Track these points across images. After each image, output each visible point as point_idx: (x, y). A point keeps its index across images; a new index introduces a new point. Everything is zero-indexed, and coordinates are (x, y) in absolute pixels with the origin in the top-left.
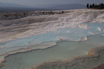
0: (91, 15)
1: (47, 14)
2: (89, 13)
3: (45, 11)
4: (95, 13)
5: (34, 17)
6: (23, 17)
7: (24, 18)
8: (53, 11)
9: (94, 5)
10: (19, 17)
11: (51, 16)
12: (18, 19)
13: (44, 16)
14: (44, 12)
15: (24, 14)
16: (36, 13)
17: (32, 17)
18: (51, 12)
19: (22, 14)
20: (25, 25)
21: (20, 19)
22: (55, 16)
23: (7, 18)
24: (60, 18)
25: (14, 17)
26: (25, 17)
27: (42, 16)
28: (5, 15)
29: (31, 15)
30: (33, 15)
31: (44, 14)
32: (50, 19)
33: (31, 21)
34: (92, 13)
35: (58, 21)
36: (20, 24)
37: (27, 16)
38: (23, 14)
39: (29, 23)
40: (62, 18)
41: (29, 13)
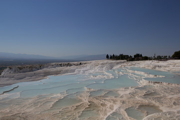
0: (107, 66)
1: (64, 66)
3: (62, 63)
5: (51, 69)
6: (38, 69)
8: (71, 63)
9: (114, 55)
10: (34, 69)
11: (68, 67)
12: (33, 71)
13: (61, 68)
15: (40, 67)
16: (52, 65)
17: (48, 69)
19: (38, 66)
21: (35, 72)
22: (72, 68)
23: (21, 71)
24: (77, 70)
25: (29, 69)
26: (41, 69)
27: (59, 68)
28: (19, 68)
29: (47, 67)
30: (49, 67)
31: (61, 66)
32: (67, 71)
33: (47, 74)
34: (108, 64)
35: (75, 73)
36: (35, 77)
37: (43, 68)
39: (45, 76)
40: (79, 70)
41: (45, 65)
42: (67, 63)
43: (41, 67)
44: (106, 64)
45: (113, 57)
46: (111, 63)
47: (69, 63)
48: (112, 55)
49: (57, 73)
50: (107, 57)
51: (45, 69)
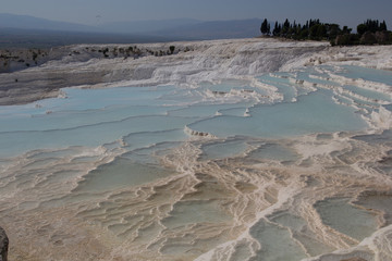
1: (116, 55)
2: (256, 54)
3: (111, 46)
5: (70, 65)
6: (28, 65)
7: (33, 69)
8: (139, 46)
9: (287, 23)
10: (13, 65)
11: (131, 61)
12: (11, 72)
13: (105, 62)
14: (107, 50)
15: (35, 56)
16: (76, 53)
17: (61, 67)
18: (131, 48)
19: (26, 55)
20: (33, 96)
21: (17, 73)
22: (144, 62)
24: (158, 70)
26: (37, 64)
27: (99, 64)
29: (58, 58)
30: (65, 58)
31: (106, 56)
32: (125, 75)
33: (57, 82)
34: (267, 54)
35: (153, 80)
36: (17, 90)
37: (45, 62)
38: (31, 55)
39: (50, 88)
40: (167, 69)
41: (52, 53)
42: (126, 46)
43: (36, 59)
44: (260, 51)
45: (286, 31)
46: (276, 52)
47: (133, 45)
48: (281, 22)
49: (92, 79)
50: (265, 28)
51: (52, 66)
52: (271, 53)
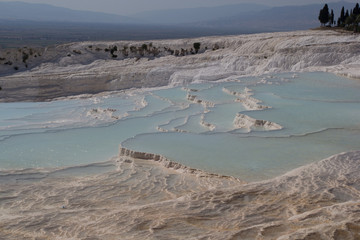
0: (306, 61)
1: (126, 56)
2: (300, 52)
3: (120, 43)
4: (328, 50)
5: (69, 68)
6: (16, 69)
7: (21, 74)
8: (156, 43)
11: (144, 62)
13: (113, 63)
14: (115, 49)
15: (25, 58)
16: (77, 53)
17: (58, 70)
18: (145, 47)
19: (14, 56)
22: (159, 65)
24: (176, 75)
26: (27, 68)
27: (104, 67)
29: (54, 60)
30: (63, 60)
31: (115, 57)
32: (135, 81)
33: (50, 91)
34: (314, 52)
37: (38, 64)
38: (20, 56)
40: (187, 74)
41: (47, 53)
42: (138, 44)
43: (27, 61)
44: (305, 49)
46: (327, 49)
47: (147, 42)
49: (94, 87)
51: (46, 71)
52: (321, 50)
